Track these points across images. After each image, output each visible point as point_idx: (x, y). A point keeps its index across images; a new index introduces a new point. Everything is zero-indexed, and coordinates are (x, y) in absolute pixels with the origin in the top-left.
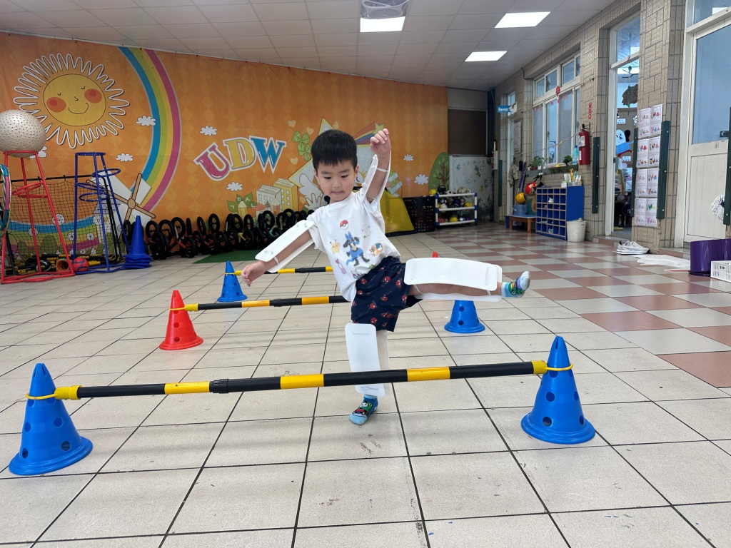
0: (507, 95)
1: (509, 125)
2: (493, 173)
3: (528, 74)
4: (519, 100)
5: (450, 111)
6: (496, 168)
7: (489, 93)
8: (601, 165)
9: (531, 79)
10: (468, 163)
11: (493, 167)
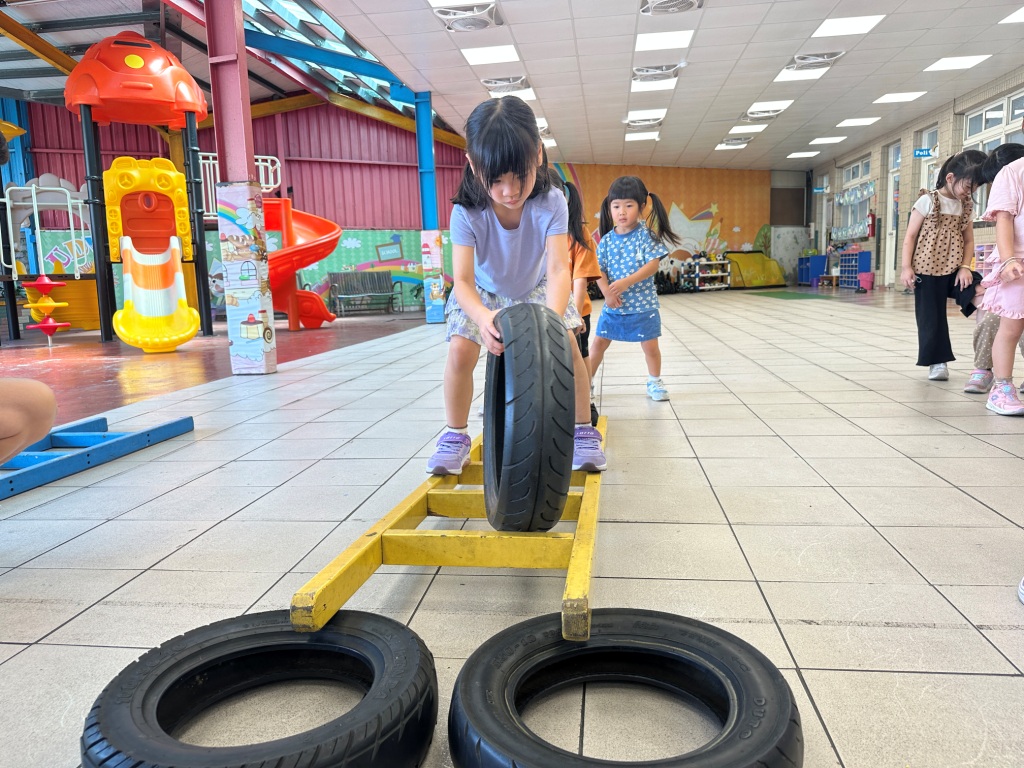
0: (822, 175)
1: (825, 202)
2: (810, 241)
3: (839, 164)
4: (831, 183)
5: (772, 190)
6: (813, 237)
7: (807, 173)
8: (882, 237)
9: (841, 167)
10: (788, 233)
11: (809, 236)
